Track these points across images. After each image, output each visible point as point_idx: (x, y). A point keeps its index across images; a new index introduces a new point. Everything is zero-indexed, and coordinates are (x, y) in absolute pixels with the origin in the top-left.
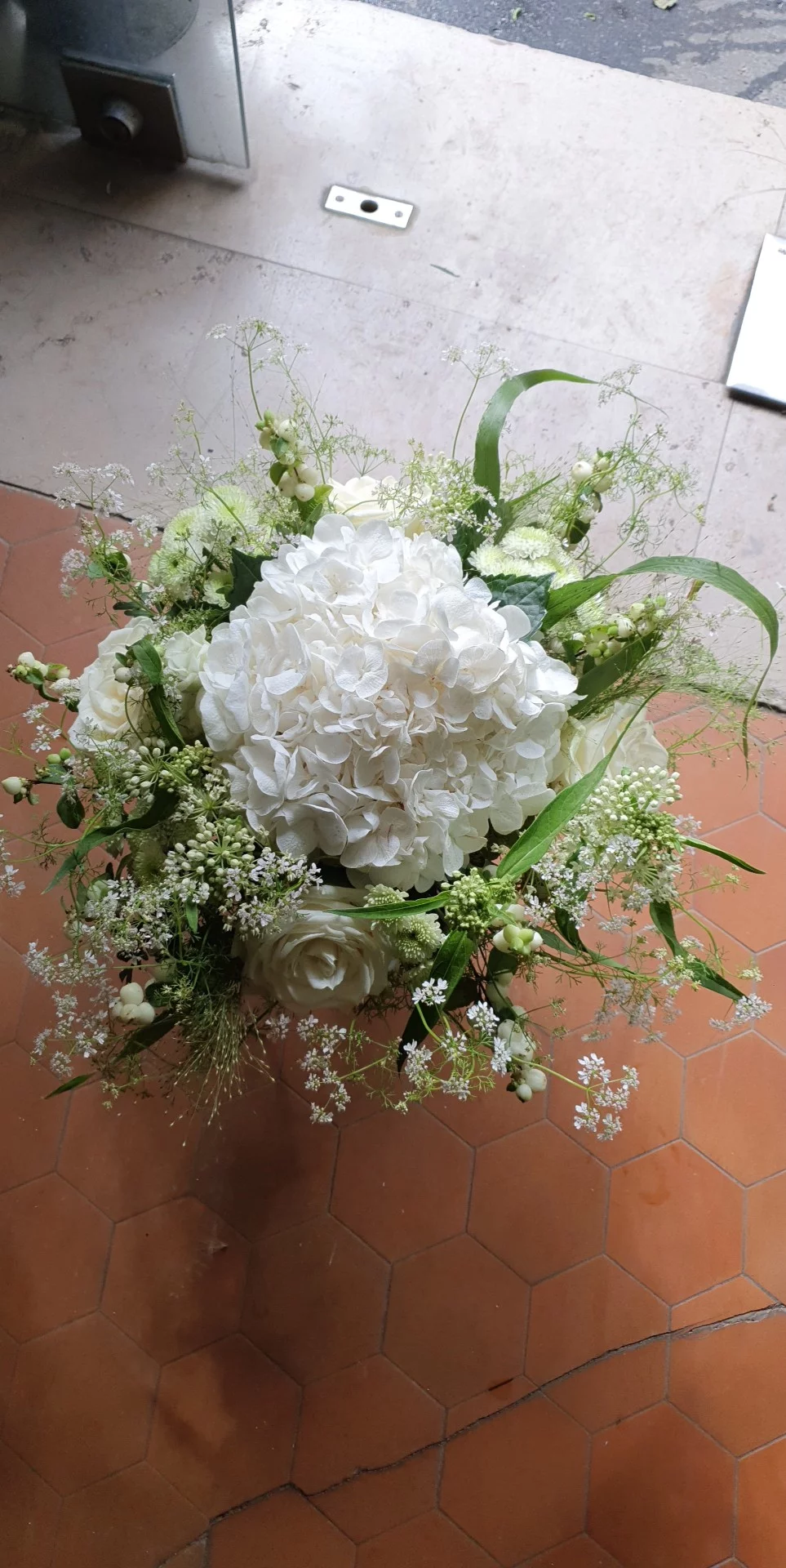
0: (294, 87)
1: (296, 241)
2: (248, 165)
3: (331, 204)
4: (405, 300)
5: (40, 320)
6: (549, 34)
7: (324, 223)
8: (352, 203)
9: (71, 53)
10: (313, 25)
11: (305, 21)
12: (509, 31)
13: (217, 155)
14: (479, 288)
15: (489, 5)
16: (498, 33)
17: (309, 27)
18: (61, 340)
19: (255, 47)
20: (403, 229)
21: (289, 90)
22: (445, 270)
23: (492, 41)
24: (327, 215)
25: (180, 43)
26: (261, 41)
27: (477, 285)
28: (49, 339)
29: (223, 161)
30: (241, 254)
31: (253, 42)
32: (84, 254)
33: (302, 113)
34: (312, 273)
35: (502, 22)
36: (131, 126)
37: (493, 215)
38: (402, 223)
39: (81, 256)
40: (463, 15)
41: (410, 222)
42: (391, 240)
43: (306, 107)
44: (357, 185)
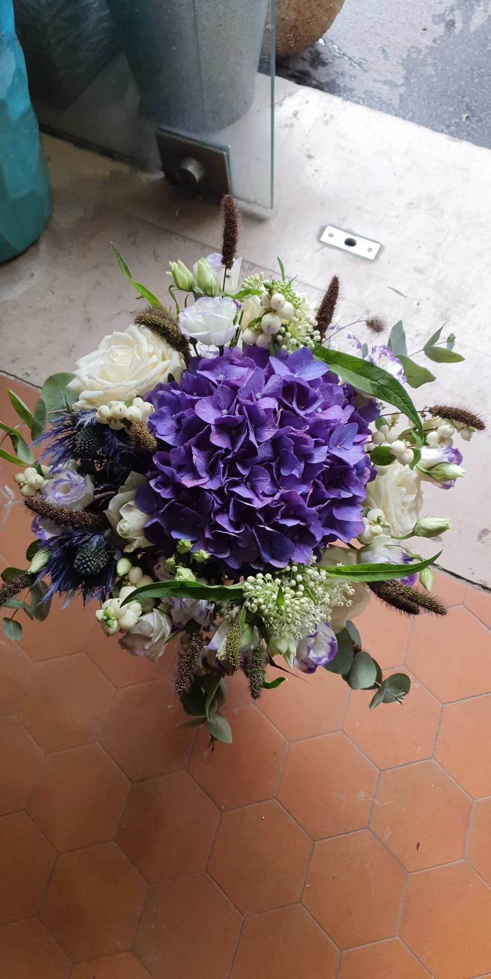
0: (310, 157)
1: (298, 261)
2: (272, 207)
3: (325, 238)
4: (367, 309)
5: (119, 297)
6: (486, 132)
7: (318, 251)
8: (339, 239)
9: (165, 127)
10: (328, 118)
11: (323, 115)
12: (459, 128)
13: (252, 198)
14: (419, 306)
15: (447, 110)
16: (452, 129)
17: (325, 119)
18: (131, 312)
19: (287, 129)
20: (372, 260)
21: (305, 159)
22: (397, 292)
23: (448, 139)
24: (320, 246)
25: (237, 123)
26: (292, 125)
27: (418, 304)
28: (123, 311)
29: (255, 203)
30: (259, 266)
31: (286, 126)
32: (155, 256)
33: (313, 175)
34: (306, 285)
35: (456, 122)
36: (197, 176)
37: (435, 256)
38: (371, 256)
39: (152, 256)
40: (429, 115)
41: (377, 256)
42: (363, 266)
43: (316, 171)
44: (344, 227)
